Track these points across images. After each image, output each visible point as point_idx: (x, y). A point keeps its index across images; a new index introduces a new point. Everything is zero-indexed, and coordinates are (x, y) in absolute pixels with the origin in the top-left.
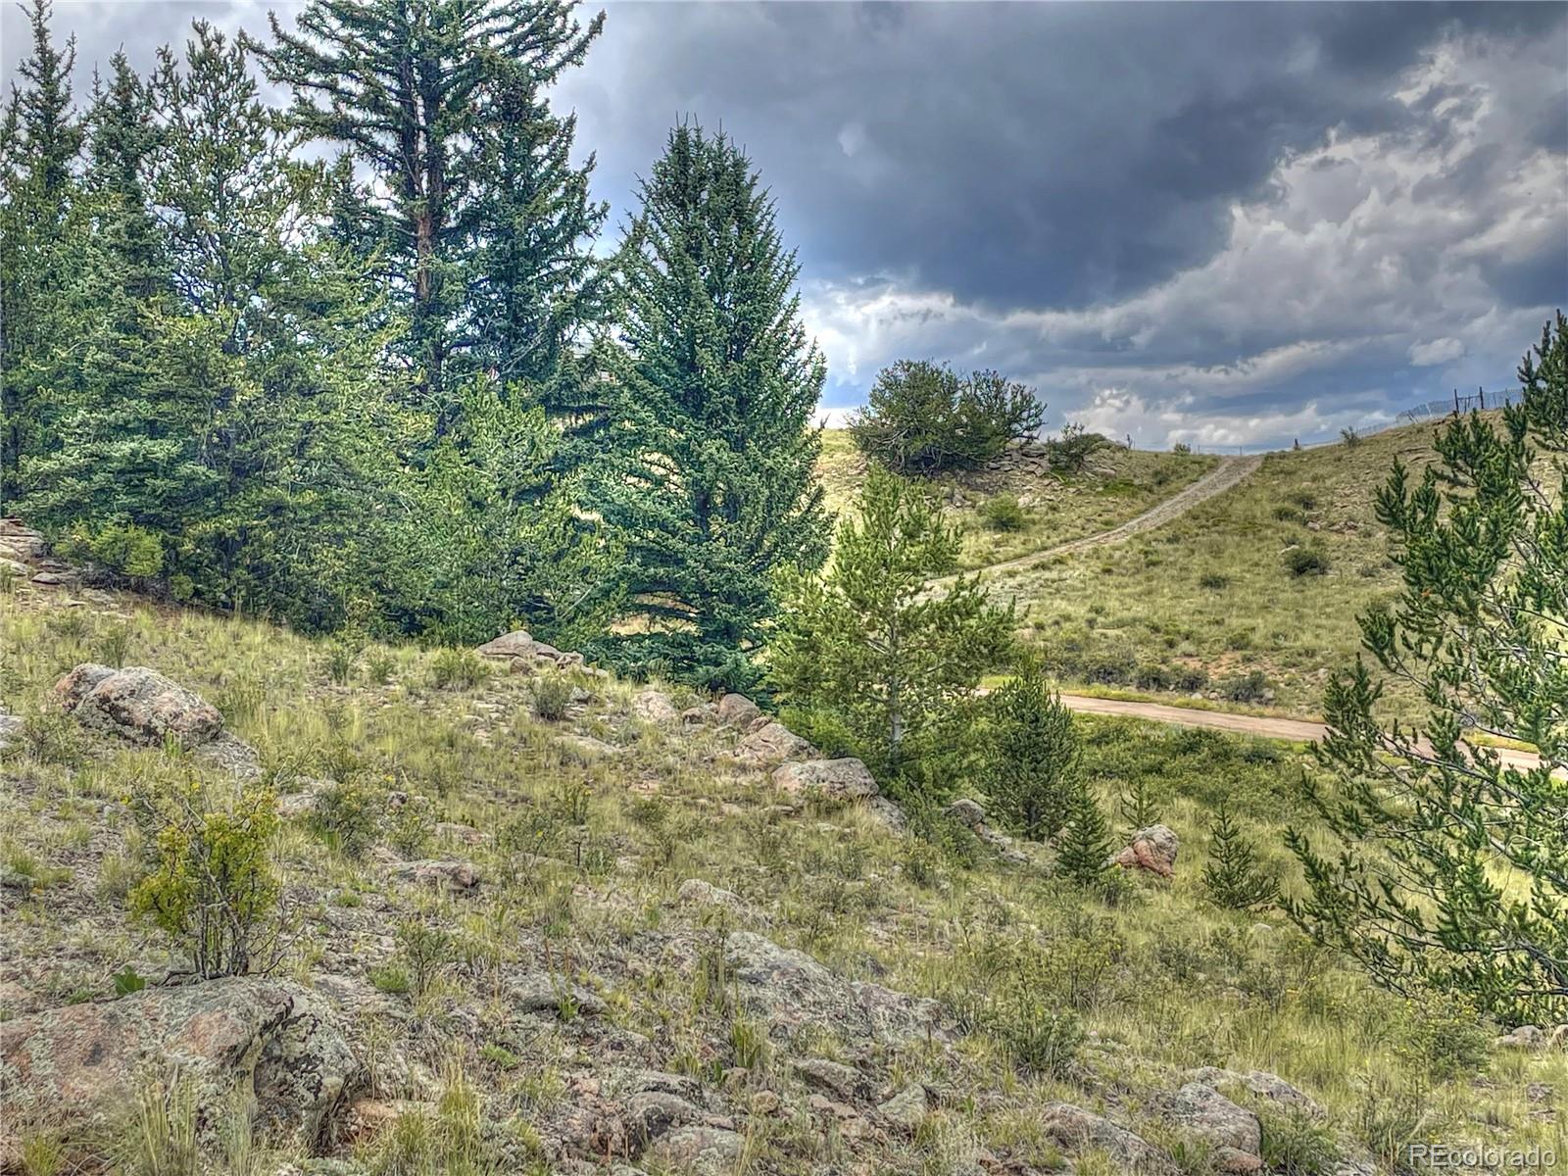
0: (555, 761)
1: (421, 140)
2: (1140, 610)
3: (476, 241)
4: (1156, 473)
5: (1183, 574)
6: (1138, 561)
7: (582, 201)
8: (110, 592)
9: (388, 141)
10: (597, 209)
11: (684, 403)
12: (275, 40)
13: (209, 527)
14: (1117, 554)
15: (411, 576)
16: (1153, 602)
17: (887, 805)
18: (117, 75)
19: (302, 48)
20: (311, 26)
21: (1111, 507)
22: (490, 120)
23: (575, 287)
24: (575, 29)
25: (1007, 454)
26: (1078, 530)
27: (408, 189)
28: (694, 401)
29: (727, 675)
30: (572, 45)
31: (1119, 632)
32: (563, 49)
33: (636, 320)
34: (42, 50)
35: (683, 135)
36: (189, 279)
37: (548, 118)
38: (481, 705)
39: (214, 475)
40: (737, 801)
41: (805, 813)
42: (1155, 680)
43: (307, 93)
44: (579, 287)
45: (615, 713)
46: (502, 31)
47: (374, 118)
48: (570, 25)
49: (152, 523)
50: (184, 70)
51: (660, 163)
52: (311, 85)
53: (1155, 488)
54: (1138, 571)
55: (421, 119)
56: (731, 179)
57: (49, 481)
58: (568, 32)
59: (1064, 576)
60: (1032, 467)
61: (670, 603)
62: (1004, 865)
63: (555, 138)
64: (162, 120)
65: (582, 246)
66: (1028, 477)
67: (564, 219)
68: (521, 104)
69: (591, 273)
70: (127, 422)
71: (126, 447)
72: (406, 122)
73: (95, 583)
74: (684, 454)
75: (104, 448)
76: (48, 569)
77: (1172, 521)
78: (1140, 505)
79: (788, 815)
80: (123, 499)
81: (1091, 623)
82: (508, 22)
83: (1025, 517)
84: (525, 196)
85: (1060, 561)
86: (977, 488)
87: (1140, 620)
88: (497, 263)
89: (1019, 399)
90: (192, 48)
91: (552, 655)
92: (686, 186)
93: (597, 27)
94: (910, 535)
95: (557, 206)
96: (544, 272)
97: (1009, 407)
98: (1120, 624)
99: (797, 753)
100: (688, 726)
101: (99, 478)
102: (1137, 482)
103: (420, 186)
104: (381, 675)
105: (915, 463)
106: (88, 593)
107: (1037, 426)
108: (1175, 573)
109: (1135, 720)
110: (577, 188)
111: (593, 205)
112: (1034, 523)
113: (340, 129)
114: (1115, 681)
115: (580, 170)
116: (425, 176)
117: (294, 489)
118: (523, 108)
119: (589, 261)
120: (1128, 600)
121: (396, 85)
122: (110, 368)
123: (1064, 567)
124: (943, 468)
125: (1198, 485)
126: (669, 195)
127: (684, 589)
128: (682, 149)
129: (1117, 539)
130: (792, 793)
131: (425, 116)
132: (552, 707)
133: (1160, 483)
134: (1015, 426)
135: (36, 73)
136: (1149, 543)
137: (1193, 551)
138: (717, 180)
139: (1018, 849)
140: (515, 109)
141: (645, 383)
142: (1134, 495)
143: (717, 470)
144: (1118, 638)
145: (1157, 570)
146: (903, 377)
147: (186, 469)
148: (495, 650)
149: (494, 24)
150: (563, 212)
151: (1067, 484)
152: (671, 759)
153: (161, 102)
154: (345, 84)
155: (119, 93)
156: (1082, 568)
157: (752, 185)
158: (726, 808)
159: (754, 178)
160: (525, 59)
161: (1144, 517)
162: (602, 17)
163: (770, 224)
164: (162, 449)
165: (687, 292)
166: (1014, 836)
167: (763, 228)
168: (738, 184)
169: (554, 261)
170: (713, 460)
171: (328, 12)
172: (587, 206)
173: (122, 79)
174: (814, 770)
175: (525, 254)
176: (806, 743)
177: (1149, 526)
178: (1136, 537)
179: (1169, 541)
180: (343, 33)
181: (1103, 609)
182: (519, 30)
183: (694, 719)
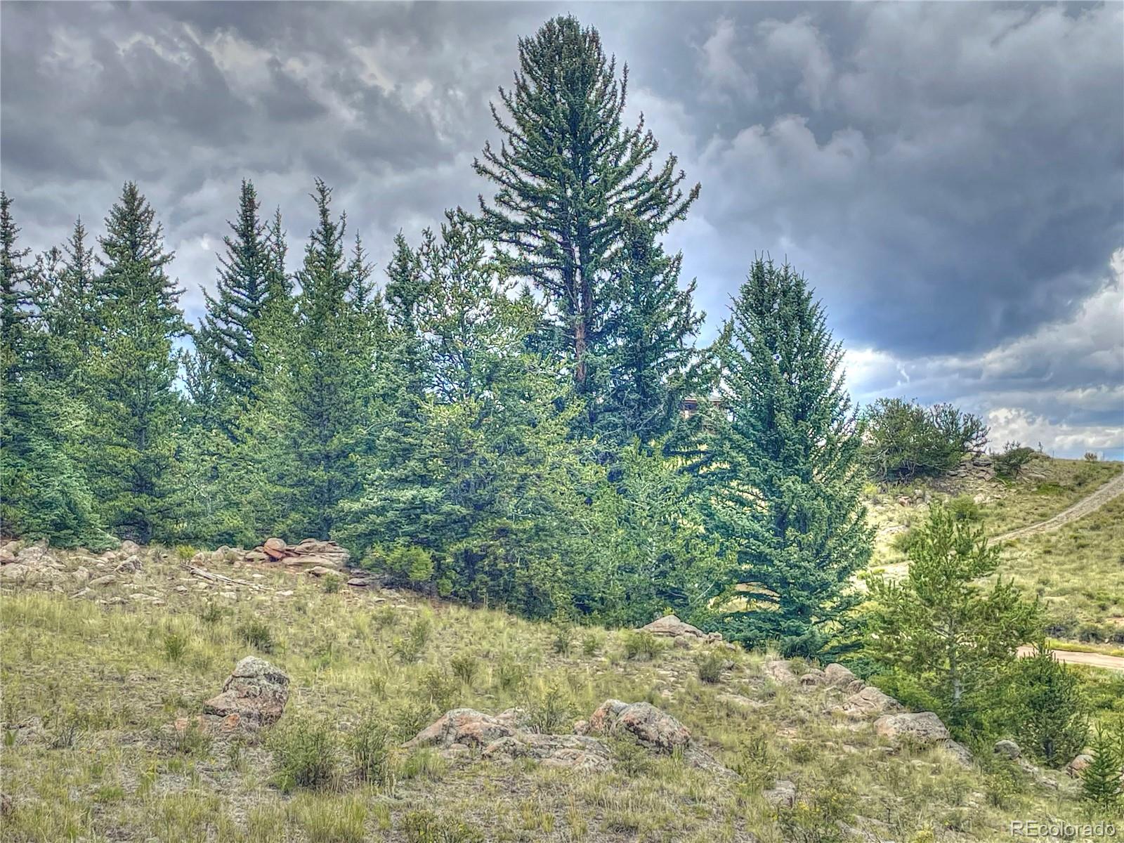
0: (723, 713)
1: (577, 274)
2: (1076, 581)
3: (615, 341)
4: (1076, 477)
5: (1106, 553)
6: (1069, 544)
7: (688, 312)
8: (398, 591)
9: (555, 276)
10: (698, 316)
11: (766, 450)
12: (483, 213)
13: (462, 546)
14: (1054, 539)
15: (591, 577)
16: (1086, 575)
17: (956, 746)
18: (399, 248)
19: (500, 217)
20: (504, 202)
21: (1044, 503)
22: (623, 259)
23: (684, 371)
24: (679, 195)
25: (961, 464)
26: (1021, 521)
27: (569, 308)
28: (775, 447)
29: (805, 642)
30: (678, 206)
31: (1062, 599)
32: (671, 210)
33: (731, 394)
34: (325, 223)
35: (760, 266)
36: (442, 379)
37: (664, 256)
38: (662, 672)
39: (464, 511)
40: (852, 743)
41: (902, 752)
42: (1093, 635)
43: (503, 247)
44: (687, 369)
45: (752, 677)
46: (631, 199)
47: (547, 261)
48: (675, 192)
49: (426, 545)
50: (439, 242)
51: (745, 286)
52: (504, 241)
53: (1076, 488)
54: (1071, 552)
55: (578, 260)
56: (794, 294)
57: (359, 517)
58: (674, 197)
59: (1015, 555)
60: (982, 474)
61: (761, 591)
62: (1041, 789)
63: (668, 269)
64: (427, 276)
65: (688, 340)
66: (980, 481)
67: (676, 323)
68: (644, 247)
69: (694, 360)
70: (407, 477)
71: (408, 494)
72: (569, 263)
73: (390, 585)
74: (770, 487)
75: (395, 494)
76: (357, 575)
77: (1092, 514)
78: (1066, 501)
79: (890, 754)
80: (407, 528)
81: (1040, 592)
82: (635, 192)
83: (981, 511)
84: (648, 309)
85: (1010, 545)
86: (943, 490)
87: (1078, 590)
88: (629, 355)
89: (969, 424)
90: (444, 230)
91: (694, 632)
92: (763, 300)
93: (695, 194)
94: (963, 553)
95: (671, 315)
96: (661, 360)
97: (962, 431)
98: (1062, 592)
99: (889, 708)
100: (805, 686)
101: (391, 515)
102: (1062, 484)
103: (577, 305)
104: (591, 649)
105: (894, 472)
106: (385, 592)
107: (983, 443)
108: (1100, 553)
109: (1085, 667)
110: (684, 301)
111: (695, 314)
112: (987, 515)
113: (525, 269)
114: (1063, 635)
115: (686, 290)
116: (580, 297)
117: (516, 519)
118: (646, 250)
119: (691, 352)
120: (1066, 574)
121: (560, 238)
122: (396, 441)
123: (1014, 549)
124: (915, 476)
125: (1109, 485)
126: (751, 306)
127: (771, 581)
128: (759, 275)
129: (1051, 527)
130: (891, 738)
131: (580, 258)
132: (710, 673)
133: (1080, 484)
134: (967, 444)
135: (321, 238)
136: (1076, 530)
137: (1111, 537)
138: (785, 296)
139: (1045, 776)
140: (640, 251)
141: (737, 437)
142: (1061, 494)
143: (793, 497)
144: (1062, 603)
145: (1086, 551)
146: (882, 410)
147: (446, 507)
148: (656, 629)
149: (625, 195)
150: (674, 319)
151: (1010, 486)
152: (802, 712)
153: (425, 264)
154: (525, 239)
155: (400, 261)
156: (1028, 550)
157: (807, 299)
158: (847, 748)
159: (810, 293)
160: (646, 217)
161: (1070, 510)
162: (698, 187)
163: (822, 324)
164: (432, 494)
165: (767, 373)
166: (1040, 766)
167: (817, 327)
168: (799, 298)
169: (668, 351)
170: (791, 491)
171: (516, 193)
172: (691, 315)
173: (402, 251)
174: (904, 721)
175: (649, 349)
176: (894, 701)
177: (1074, 517)
178: (1066, 526)
179: (1093, 529)
180: (524, 205)
181: (1048, 581)
182: (641, 198)
183: (809, 682)
